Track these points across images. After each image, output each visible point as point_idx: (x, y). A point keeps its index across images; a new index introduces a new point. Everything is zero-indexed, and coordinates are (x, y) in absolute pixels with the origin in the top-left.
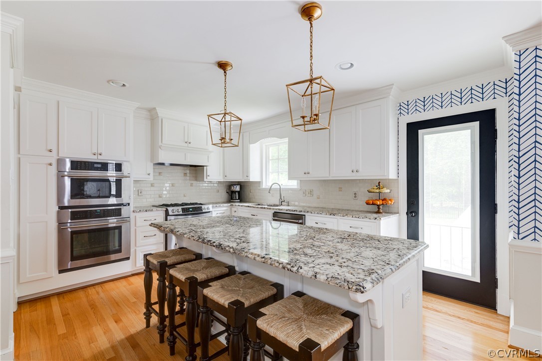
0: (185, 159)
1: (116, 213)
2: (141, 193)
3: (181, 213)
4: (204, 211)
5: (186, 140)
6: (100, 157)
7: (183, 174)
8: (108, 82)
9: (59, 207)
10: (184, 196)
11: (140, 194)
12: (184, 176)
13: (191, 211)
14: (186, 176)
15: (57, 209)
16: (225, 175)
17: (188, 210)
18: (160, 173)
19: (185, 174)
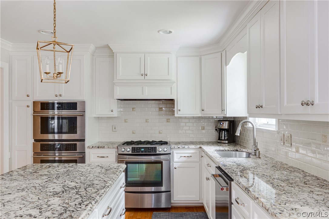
0: (143, 94)
1: (72, 148)
2: (115, 128)
3: (130, 153)
4: (158, 152)
5: (143, 72)
6: (61, 98)
7: (158, 109)
8: (39, 31)
9: (34, 139)
10: (160, 133)
11: (114, 130)
12: (160, 111)
13: (142, 152)
14: (162, 110)
15: (33, 141)
16: (203, 108)
17: (138, 150)
18: (133, 108)
19: (161, 109)
